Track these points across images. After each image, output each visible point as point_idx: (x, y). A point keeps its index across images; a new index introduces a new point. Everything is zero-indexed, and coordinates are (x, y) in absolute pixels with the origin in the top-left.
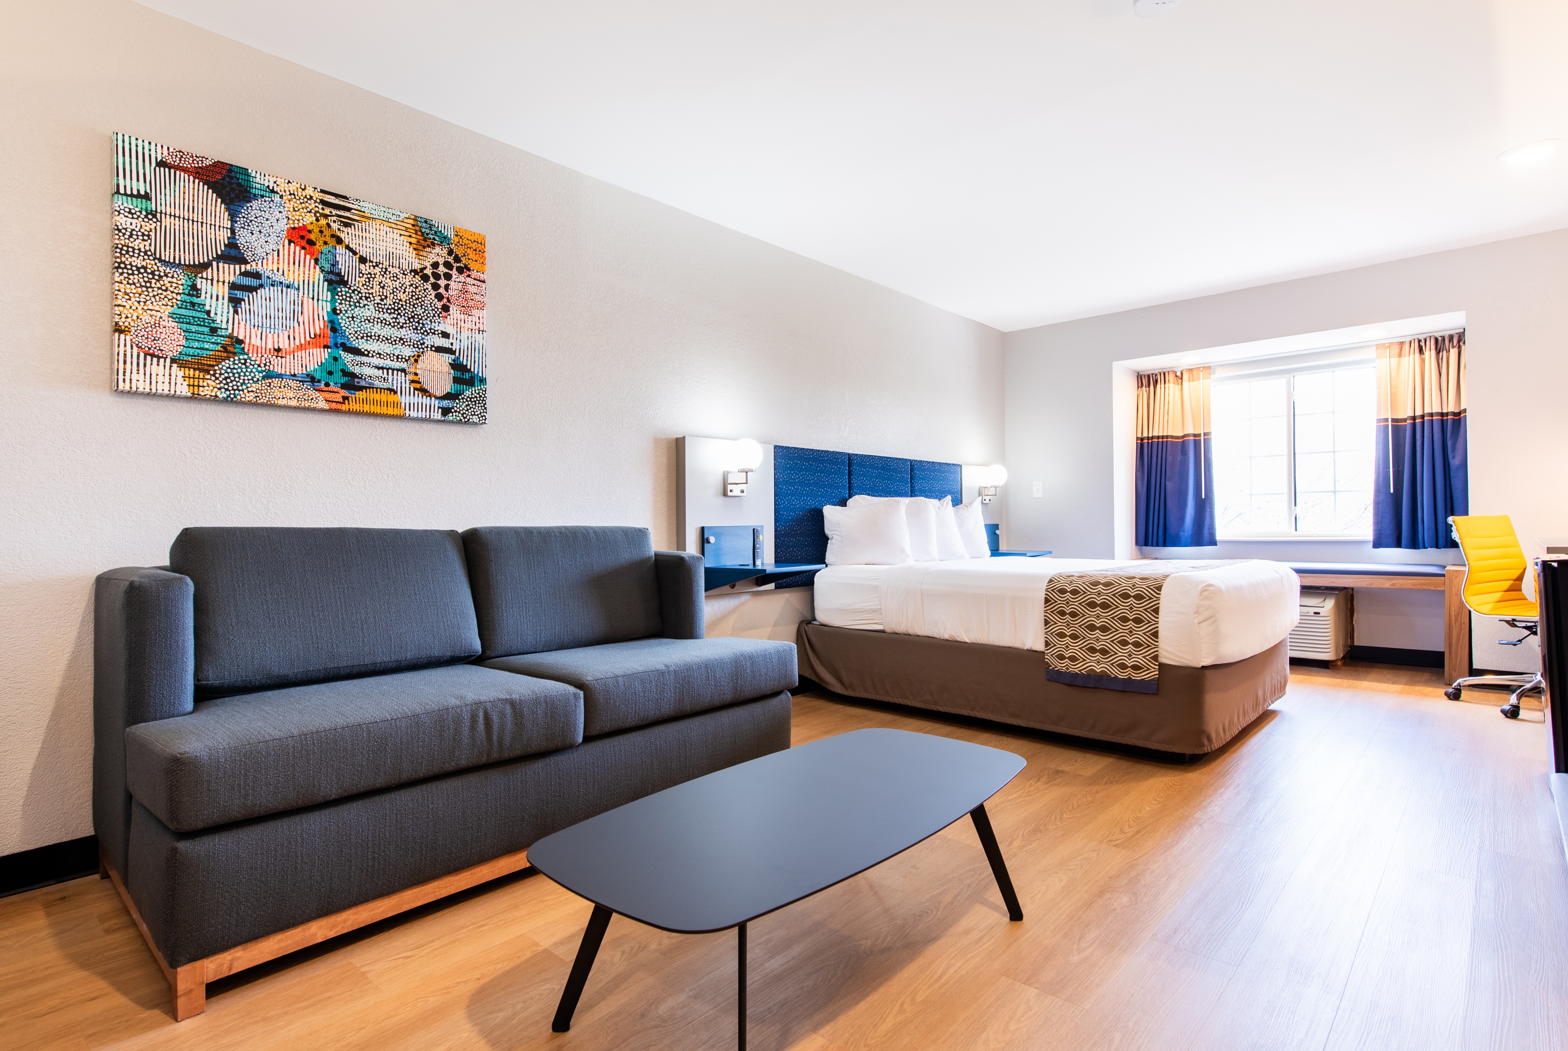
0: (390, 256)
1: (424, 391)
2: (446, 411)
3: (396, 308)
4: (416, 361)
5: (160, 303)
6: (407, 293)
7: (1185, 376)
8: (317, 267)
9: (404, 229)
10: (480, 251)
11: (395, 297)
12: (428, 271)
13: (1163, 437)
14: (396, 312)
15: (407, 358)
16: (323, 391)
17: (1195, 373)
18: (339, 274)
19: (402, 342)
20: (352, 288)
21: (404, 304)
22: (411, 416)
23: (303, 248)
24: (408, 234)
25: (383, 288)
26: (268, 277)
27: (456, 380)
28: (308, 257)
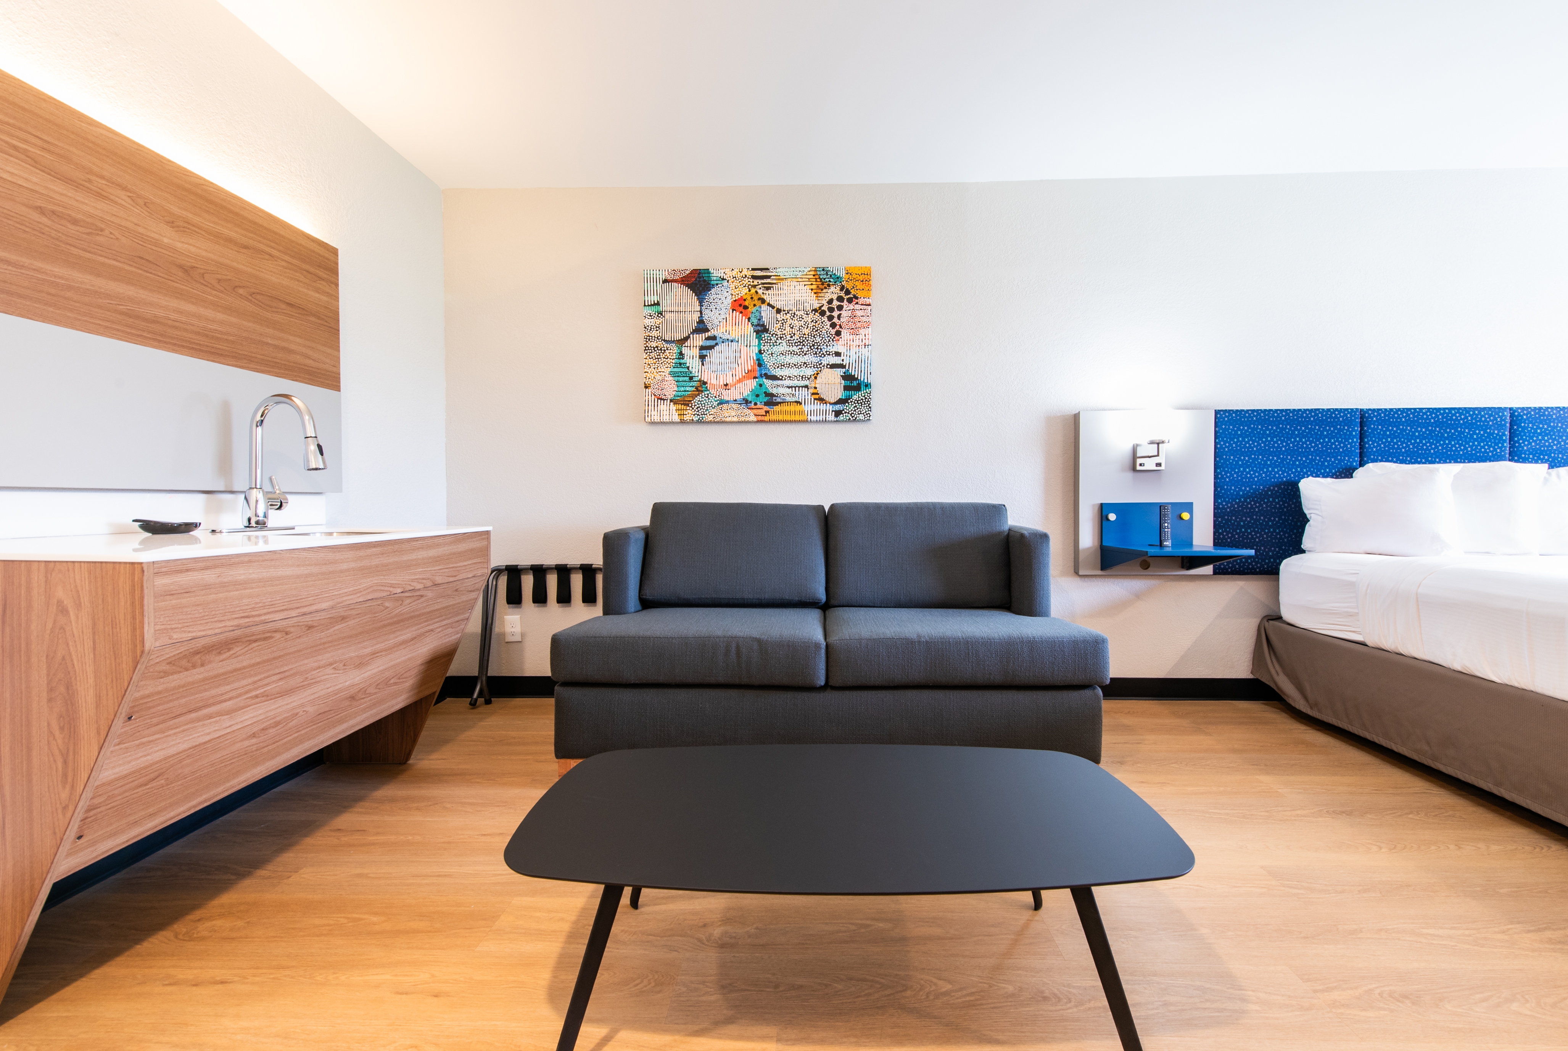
0: (797, 303)
1: (821, 400)
2: (838, 413)
3: (801, 341)
4: (816, 378)
5: (665, 367)
6: (809, 328)
8: (750, 323)
9: (807, 280)
10: (866, 280)
11: (801, 333)
12: (825, 308)
14: (802, 344)
15: (809, 377)
16: (753, 409)
18: (763, 325)
19: (805, 365)
20: (772, 333)
21: (807, 336)
22: (812, 420)
23: (741, 312)
24: (810, 283)
25: (792, 328)
26: (721, 338)
27: (846, 388)
28: (744, 317)
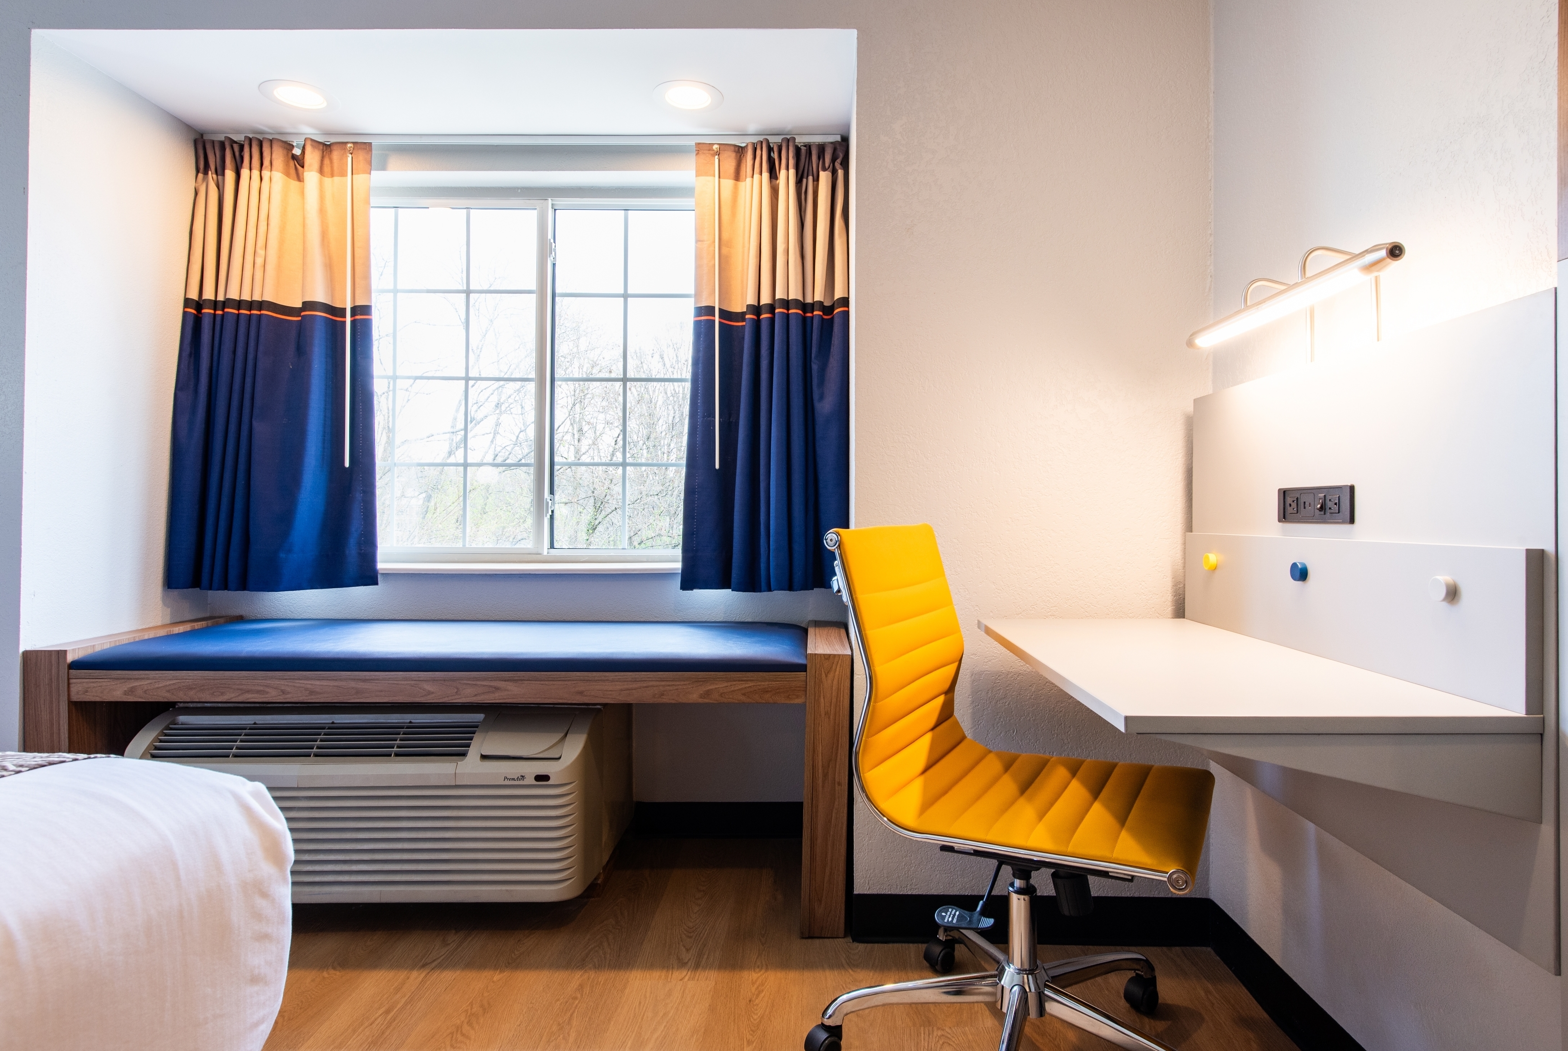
7: (312, 158)
13: (251, 305)
17: (336, 155)
